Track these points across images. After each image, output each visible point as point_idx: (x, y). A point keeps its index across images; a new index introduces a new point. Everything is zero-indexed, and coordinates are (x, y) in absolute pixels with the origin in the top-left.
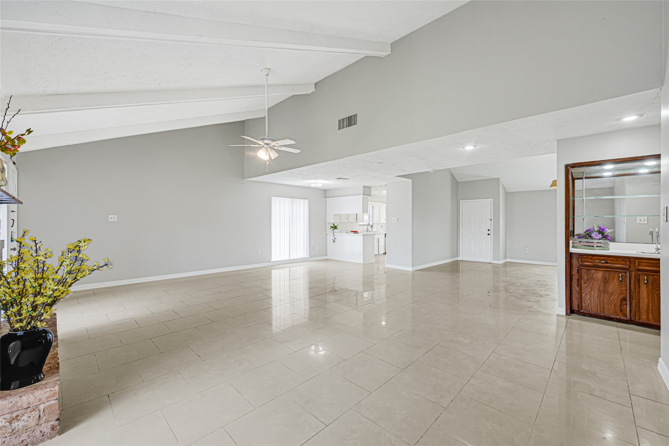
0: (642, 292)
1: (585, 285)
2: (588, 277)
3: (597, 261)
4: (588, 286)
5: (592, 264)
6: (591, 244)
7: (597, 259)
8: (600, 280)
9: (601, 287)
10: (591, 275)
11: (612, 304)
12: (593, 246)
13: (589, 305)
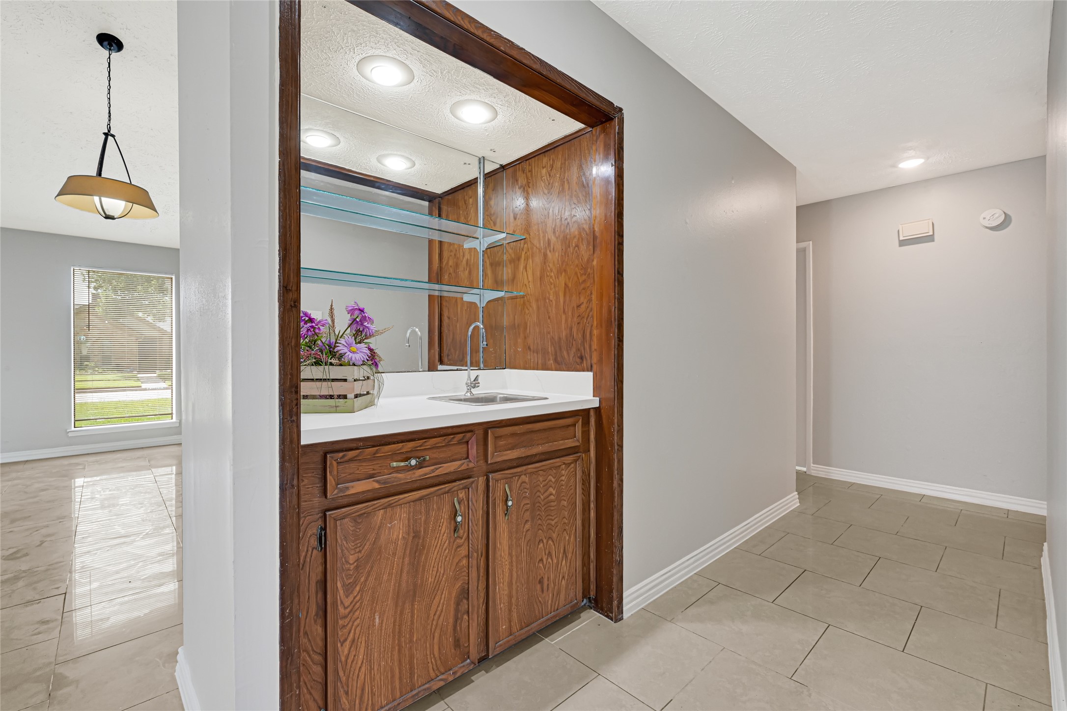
0: (500, 543)
1: (351, 598)
2: (360, 555)
3: (395, 464)
4: (362, 596)
5: (377, 486)
6: (338, 388)
7: (393, 456)
8: (400, 553)
9: (404, 575)
10: (372, 537)
11: (434, 632)
12: (345, 397)
13: (363, 690)
